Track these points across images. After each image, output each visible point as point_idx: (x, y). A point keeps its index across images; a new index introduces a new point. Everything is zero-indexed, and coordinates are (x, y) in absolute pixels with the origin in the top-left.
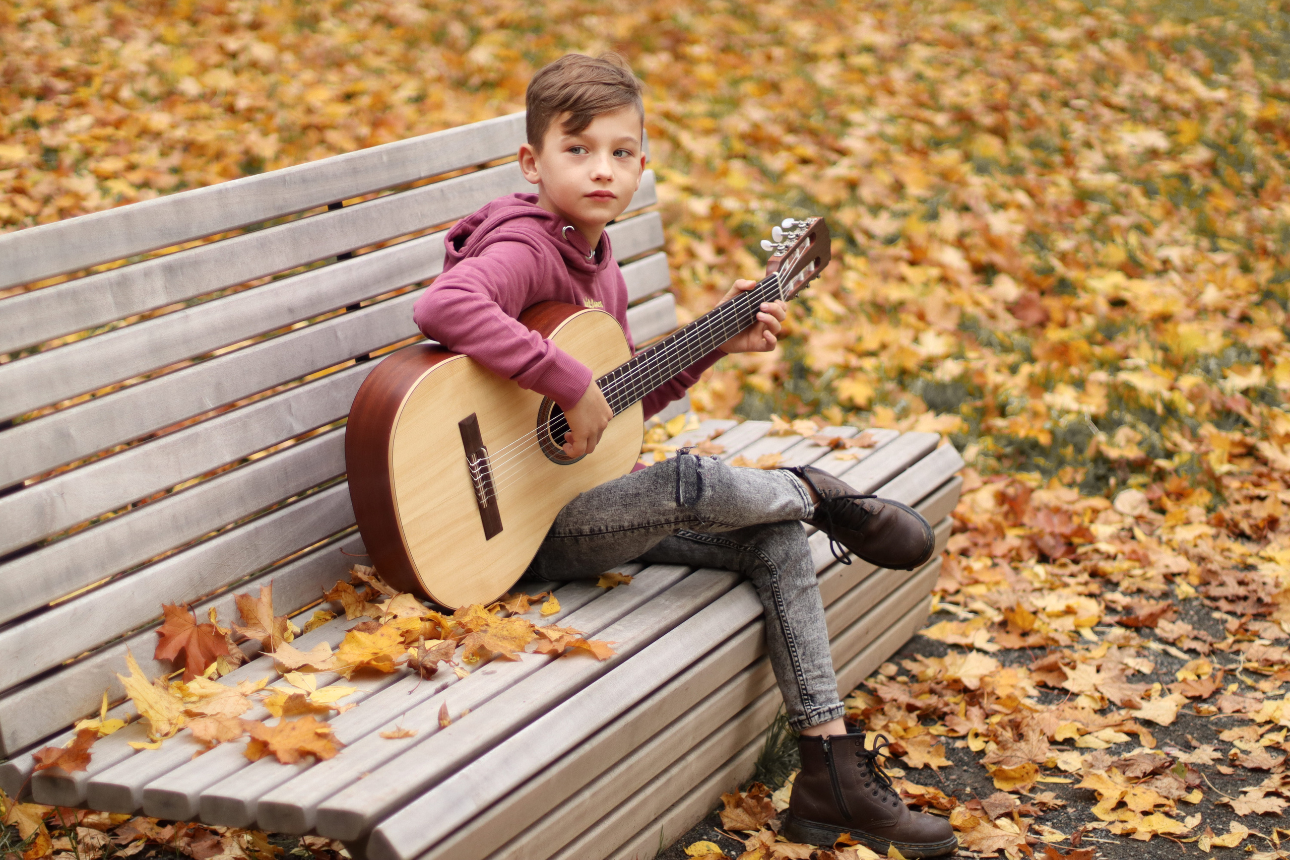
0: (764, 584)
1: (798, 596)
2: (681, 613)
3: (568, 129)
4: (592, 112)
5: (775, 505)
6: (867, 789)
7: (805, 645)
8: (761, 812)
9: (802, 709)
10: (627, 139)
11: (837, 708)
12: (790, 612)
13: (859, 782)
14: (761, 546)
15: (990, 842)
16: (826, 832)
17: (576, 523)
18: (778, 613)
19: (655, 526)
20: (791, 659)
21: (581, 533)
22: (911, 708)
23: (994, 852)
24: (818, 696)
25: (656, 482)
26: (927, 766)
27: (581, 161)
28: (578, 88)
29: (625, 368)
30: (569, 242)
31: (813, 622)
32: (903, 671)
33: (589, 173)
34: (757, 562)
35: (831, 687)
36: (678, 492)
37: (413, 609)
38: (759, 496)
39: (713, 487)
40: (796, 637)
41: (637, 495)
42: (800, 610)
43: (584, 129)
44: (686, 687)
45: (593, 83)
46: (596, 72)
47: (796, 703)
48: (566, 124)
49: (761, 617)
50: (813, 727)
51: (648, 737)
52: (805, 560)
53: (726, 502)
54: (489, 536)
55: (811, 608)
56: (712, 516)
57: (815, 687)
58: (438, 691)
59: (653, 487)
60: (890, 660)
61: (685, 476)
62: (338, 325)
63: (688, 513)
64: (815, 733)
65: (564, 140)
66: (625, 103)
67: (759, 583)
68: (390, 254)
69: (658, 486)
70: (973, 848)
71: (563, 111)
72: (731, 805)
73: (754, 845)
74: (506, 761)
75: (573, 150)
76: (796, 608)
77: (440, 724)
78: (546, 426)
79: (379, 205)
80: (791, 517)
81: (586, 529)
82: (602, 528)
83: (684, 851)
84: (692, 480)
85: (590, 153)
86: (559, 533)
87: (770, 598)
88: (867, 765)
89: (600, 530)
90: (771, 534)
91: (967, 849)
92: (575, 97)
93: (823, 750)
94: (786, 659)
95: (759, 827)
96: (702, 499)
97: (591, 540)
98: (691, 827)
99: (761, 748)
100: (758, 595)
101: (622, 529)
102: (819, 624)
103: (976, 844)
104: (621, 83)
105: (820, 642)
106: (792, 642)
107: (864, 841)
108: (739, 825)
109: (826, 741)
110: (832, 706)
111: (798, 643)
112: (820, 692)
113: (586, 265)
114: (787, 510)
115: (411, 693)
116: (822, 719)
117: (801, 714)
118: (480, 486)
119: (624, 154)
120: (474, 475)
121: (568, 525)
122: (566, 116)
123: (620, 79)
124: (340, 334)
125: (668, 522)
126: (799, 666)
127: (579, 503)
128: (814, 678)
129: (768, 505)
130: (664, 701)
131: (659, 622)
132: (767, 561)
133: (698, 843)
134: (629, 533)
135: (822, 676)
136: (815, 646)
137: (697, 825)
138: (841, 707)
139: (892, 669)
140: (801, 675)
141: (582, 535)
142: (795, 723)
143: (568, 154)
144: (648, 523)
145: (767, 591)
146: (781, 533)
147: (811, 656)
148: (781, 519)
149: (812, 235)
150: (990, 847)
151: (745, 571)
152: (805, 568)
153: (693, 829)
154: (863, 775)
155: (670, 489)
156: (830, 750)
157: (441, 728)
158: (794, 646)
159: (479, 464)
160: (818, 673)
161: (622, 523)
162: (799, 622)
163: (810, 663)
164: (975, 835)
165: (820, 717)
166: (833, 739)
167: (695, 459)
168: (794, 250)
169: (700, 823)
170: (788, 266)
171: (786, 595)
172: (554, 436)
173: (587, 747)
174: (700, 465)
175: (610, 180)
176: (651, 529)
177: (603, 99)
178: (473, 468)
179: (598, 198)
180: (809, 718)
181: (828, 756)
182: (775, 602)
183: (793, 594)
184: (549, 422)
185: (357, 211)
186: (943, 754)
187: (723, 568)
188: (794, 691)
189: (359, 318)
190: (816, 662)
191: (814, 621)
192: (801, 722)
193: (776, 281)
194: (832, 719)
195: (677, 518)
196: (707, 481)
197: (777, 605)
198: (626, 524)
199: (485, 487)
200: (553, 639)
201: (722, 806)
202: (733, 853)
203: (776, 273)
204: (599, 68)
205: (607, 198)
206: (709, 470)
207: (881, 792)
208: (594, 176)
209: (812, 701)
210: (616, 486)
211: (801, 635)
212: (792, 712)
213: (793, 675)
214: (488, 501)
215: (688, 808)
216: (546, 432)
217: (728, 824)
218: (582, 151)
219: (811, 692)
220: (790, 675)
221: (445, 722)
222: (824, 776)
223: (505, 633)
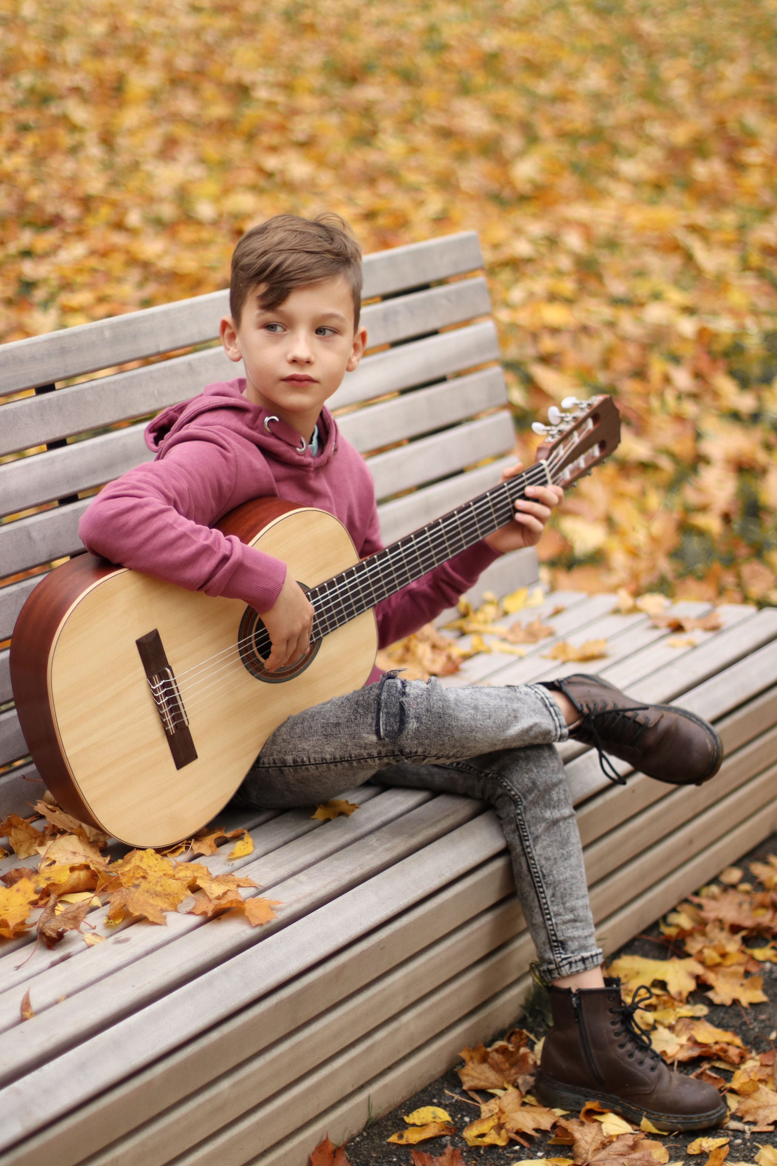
0: (508, 815)
1: (547, 829)
2: (386, 857)
3: (262, 303)
4: (289, 285)
5: (514, 730)
6: (621, 1051)
7: (555, 885)
8: (510, 1069)
9: (552, 957)
10: (331, 316)
11: (592, 956)
12: (537, 848)
13: (612, 1042)
14: (504, 773)
15: (767, 1112)
16: (577, 1096)
17: (280, 752)
18: (523, 849)
19: (359, 761)
20: (539, 901)
21: (284, 764)
22: (735, 929)
23: (769, 1125)
24: (570, 943)
25: (356, 711)
26: (736, 1002)
27: (279, 339)
28: (277, 257)
29: (350, 573)
30: (273, 435)
31: (566, 859)
32: (749, 877)
33: (286, 355)
34: (499, 791)
35: (586, 932)
36: (378, 725)
37: (74, 853)
38: (489, 722)
39: (418, 718)
40: (544, 876)
41: (338, 724)
42: (549, 846)
43: (279, 304)
44: (381, 946)
45: (293, 250)
46: (300, 237)
47: (545, 951)
48: (262, 297)
49: (505, 852)
50: (563, 977)
51: (322, 1008)
52: (557, 789)
53: (438, 734)
54: (180, 764)
55: (564, 843)
56: (420, 750)
57: (566, 932)
58: (53, 964)
59: (353, 717)
60: (737, 864)
61: (386, 707)
62: (32, 525)
63: (390, 747)
64: (565, 984)
65: (259, 315)
66: (331, 273)
67: (503, 814)
68: (112, 440)
69: (358, 716)
70: (748, 1118)
71: (259, 283)
72: (475, 1061)
73: (490, 1111)
74: (81, 1066)
75: (269, 327)
76: (545, 843)
77: (22, 1015)
78: (250, 640)
79: (97, 386)
80: (539, 741)
81: (289, 759)
82: (305, 759)
83: (403, 1120)
84: (394, 710)
85: (288, 331)
86: (263, 764)
87: (514, 832)
88: (623, 1022)
89: (303, 761)
90: (516, 760)
91: (740, 1119)
92: (271, 267)
93: (572, 1005)
94: (533, 900)
95: (506, 1086)
96: (405, 732)
97: (295, 771)
98: (419, 1089)
99: (528, 989)
100: (501, 826)
101: (324, 761)
102: (573, 861)
103: (751, 1114)
104: (328, 251)
105: (574, 881)
106: (540, 882)
107: (618, 1109)
108: (482, 1084)
109: (575, 995)
110: (586, 954)
111: (546, 883)
112: (572, 939)
113: (297, 457)
114: (532, 733)
115: (18, 968)
116: (574, 969)
117: (550, 963)
118: (166, 710)
119: (328, 333)
120: (157, 699)
121: (272, 754)
122: (263, 288)
123: (327, 246)
124: (34, 535)
125: (371, 757)
126: (548, 909)
127: (284, 729)
128: (565, 923)
129: (504, 730)
130: (344, 967)
131: (352, 871)
132: (510, 790)
133: (422, 1109)
134: (332, 766)
135: (575, 921)
136: (567, 886)
137: (430, 1085)
138: (597, 955)
139: (735, 875)
140: (550, 919)
141: (286, 766)
142: (544, 971)
143: (263, 332)
144: (351, 757)
145: (510, 823)
146: (527, 759)
147: (562, 898)
148: (527, 743)
149: (595, 415)
150: (767, 1117)
151: (489, 798)
152: (556, 799)
153: (424, 1090)
154: (617, 1034)
155: (369, 721)
156: (579, 1005)
157: (23, 1019)
158: (541, 887)
159: (163, 687)
160: (570, 916)
161: (324, 755)
162: (547, 859)
163: (561, 906)
164: (750, 1103)
165: (571, 967)
166: (582, 993)
167: (400, 685)
168: (570, 433)
169: (436, 1081)
170: (562, 452)
171: (533, 829)
172: (260, 651)
173: (215, 1036)
174: (404, 694)
175: (308, 362)
176: (355, 764)
177: (306, 269)
178: (155, 691)
179: (295, 382)
180: (558, 968)
181: (577, 1013)
182: (520, 836)
183: (540, 828)
184: (253, 635)
185: (64, 396)
186: (760, 987)
187: (465, 796)
188: (543, 936)
189: (63, 515)
190: (568, 905)
191: (566, 857)
192: (550, 971)
193: (543, 470)
194: (586, 969)
195: (379, 753)
196: (411, 712)
197: (522, 839)
198: (328, 757)
199: (171, 711)
200: (212, 897)
201: (462, 1063)
202: (467, 1119)
203: (543, 461)
204: (304, 233)
205: (306, 383)
206: (415, 698)
207: (638, 1054)
208: (290, 357)
209: (563, 949)
210: (319, 713)
211: (551, 873)
212: (543, 960)
213: (541, 919)
214: (176, 727)
215: (410, 1070)
216: (251, 647)
217: (468, 1083)
218: (279, 329)
219: (561, 938)
220: (538, 919)
221: (27, 1014)
222: (574, 1033)
223: (159, 889)
